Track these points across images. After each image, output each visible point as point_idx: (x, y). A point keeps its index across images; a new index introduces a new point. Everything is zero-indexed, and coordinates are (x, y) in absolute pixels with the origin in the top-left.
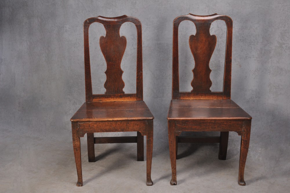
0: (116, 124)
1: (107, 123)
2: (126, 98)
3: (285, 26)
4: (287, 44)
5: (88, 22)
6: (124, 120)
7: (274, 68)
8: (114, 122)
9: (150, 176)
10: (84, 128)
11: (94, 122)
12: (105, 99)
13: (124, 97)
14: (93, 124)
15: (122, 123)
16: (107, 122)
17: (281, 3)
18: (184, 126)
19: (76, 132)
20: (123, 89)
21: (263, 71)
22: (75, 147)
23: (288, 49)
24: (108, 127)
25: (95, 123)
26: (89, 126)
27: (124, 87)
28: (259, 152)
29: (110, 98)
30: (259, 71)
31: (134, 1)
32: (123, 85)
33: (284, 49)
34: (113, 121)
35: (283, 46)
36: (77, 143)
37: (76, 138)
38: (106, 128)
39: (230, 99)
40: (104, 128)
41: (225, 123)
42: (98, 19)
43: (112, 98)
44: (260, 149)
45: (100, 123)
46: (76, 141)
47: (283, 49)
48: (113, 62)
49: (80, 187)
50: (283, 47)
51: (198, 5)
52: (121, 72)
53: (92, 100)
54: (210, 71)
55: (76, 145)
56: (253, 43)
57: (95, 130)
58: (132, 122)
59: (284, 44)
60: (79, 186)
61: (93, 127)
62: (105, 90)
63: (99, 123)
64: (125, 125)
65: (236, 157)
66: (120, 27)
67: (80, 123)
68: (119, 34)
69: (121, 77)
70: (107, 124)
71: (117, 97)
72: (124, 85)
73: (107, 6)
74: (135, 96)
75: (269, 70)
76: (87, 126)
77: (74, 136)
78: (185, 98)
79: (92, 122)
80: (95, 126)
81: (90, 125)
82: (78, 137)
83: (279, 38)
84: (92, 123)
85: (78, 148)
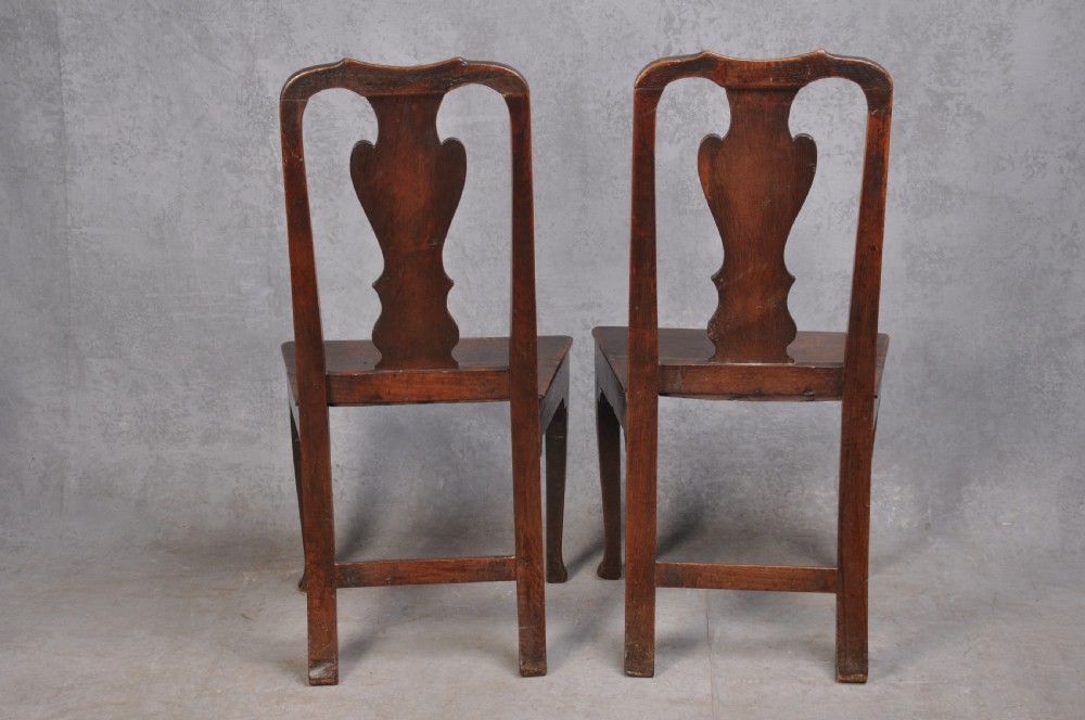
3: (949, 29)
4: (961, 98)
7: (919, 186)
23: (965, 114)
33: (953, 114)
35: (949, 103)
47: (948, 115)
50: (947, 109)
59: (950, 96)
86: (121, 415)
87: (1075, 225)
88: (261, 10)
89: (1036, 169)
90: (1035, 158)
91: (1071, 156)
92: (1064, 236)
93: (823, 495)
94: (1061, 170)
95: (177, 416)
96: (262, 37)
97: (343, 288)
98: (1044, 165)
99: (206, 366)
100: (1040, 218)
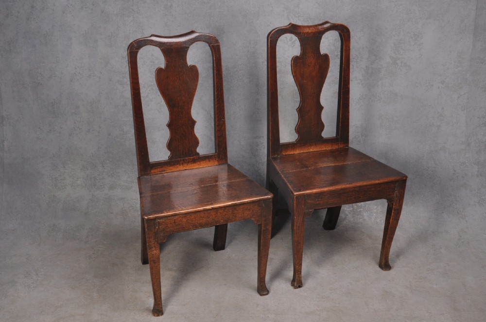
0: (217, 213)
1: (202, 214)
2: (201, 162)
3: (399, 33)
4: (403, 60)
5: (136, 45)
6: (230, 205)
7: (386, 93)
9: (265, 281)
10: (167, 226)
11: (182, 215)
12: (171, 168)
13: (200, 161)
14: (180, 218)
15: (226, 210)
17: (393, 2)
18: (318, 201)
19: (154, 234)
20: (196, 148)
21: (370, 99)
22: (152, 259)
23: (404, 66)
24: (204, 220)
25: (184, 216)
26: (175, 222)
27: (198, 146)
29: (178, 166)
30: (365, 98)
31: (169, 4)
32: (196, 142)
33: (399, 66)
34: (213, 209)
35: (398, 62)
36: (155, 251)
37: (154, 243)
38: (201, 221)
39: (348, 146)
40: (199, 222)
41: (373, 189)
42: (152, 41)
43: (181, 165)
44: (375, 207)
45: (192, 215)
46: (154, 249)
48: (180, 107)
49: (161, 317)
50: (397, 64)
51: (272, 7)
52: (193, 123)
53: (150, 171)
54: (322, 108)
55: (153, 255)
56: (355, 60)
57: (184, 227)
58: (242, 207)
59: (399, 59)
60: (158, 316)
61: (181, 223)
62: (168, 153)
64: (231, 212)
65: (345, 223)
66: (187, 51)
67: (160, 219)
68: (187, 63)
69: (194, 131)
71: (188, 162)
72: (198, 143)
73: (124, 13)
74: (215, 158)
75: (378, 97)
76: (171, 223)
77: (151, 242)
78: (288, 153)
80: (184, 220)
82: (156, 243)
83: (391, 51)
84: (180, 217)
85: (157, 260)
86: (78, 179)
87: (443, 108)
88: (131, 21)
89: (429, 87)
90: (429, 83)
91: (442, 82)
92: (438, 112)
93: (348, 210)
94: (439, 88)
95: (100, 179)
96: (132, 32)
97: (163, 129)
98: (432, 86)
99: (111, 160)
100: (430, 106)
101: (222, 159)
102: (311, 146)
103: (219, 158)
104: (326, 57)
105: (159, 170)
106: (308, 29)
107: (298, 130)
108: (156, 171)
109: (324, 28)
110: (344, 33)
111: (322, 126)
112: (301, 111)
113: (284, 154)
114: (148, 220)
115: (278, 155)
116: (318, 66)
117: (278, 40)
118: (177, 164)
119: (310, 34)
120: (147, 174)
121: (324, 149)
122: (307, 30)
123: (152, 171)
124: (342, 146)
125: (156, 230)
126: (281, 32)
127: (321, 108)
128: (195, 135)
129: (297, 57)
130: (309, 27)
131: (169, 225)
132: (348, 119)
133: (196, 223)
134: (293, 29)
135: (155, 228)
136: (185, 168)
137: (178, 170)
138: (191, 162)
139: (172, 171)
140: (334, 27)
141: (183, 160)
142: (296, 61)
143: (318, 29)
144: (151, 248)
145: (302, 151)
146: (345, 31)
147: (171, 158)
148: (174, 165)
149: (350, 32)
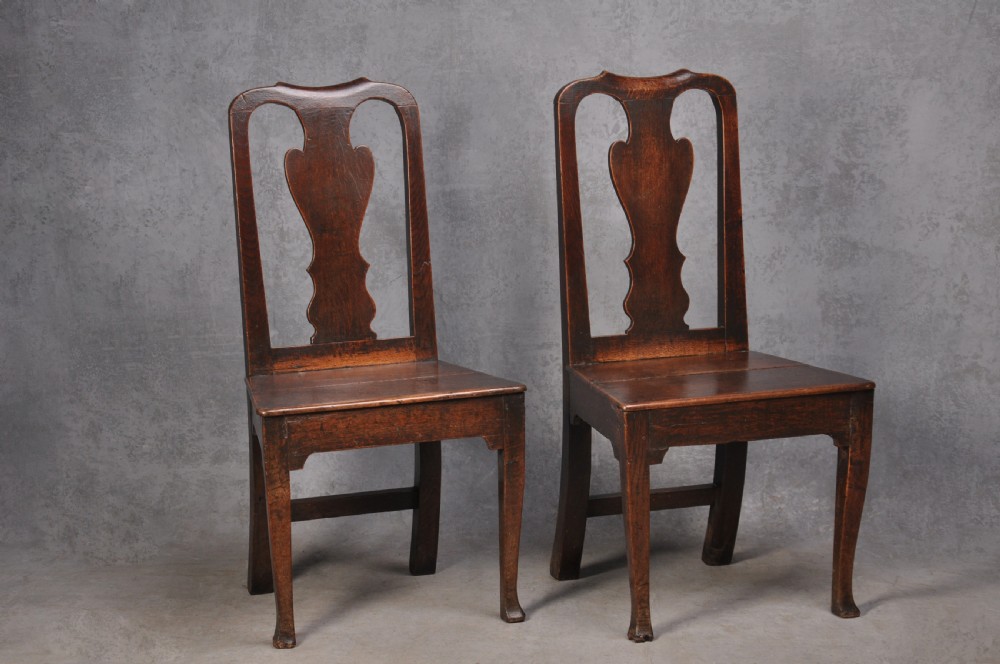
0: (409, 416)
2: (381, 353)
3: (853, 110)
4: (865, 168)
7: (831, 242)
8: (400, 409)
9: (515, 590)
10: (306, 437)
11: (336, 414)
12: (316, 361)
13: (377, 351)
14: (334, 421)
15: (428, 410)
16: (378, 412)
17: (835, 43)
19: (279, 451)
20: (369, 322)
22: (274, 507)
23: (869, 182)
24: (383, 429)
25: (340, 417)
26: (322, 429)
27: (374, 317)
28: (814, 509)
29: (331, 357)
32: (370, 311)
33: (858, 182)
34: (398, 405)
35: (854, 172)
36: (281, 490)
37: (279, 473)
38: (376, 431)
39: (746, 349)
40: (371, 433)
43: (338, 357)
44: (816, 501)
46: (279, 483)
47: (854, 182)
48: (334, 232)
50: (853, 177)
52: (363, 267)
53: (272, 365)
54: (681, 258)
55: (277, 498)
57: (341, 442)
58: (460, 407)
59: (855, 166)
61: (334, 430)
63: (355, 417)
64: (437, 417)
67: (291, 419)
69: (364, 284)
70: (378, 417)
71: (353, 351)
72: (373, 311)
76: (314, 430)
77: (273, 468)
78: (610, 357)
79: (330, 415)
80: (342, 425)
81: (325, 426)
82: (283, 472)
83: (837, 149)
84: (332, 418)
85: (284, 511)
86: (144, 439)
87: (965, 276)
89: (931, 229)
90: (929, 219)
91: (959, 217)
92: (956, 286)
94: (952, 229)
95: (193, 440)
98: (937, 225)
99: (219, 397)
100: (935, 270)
101: (425, 349)
102: (661, 344)
103: (418, 345)
104: (685, 146)
105: (290, 363)
106: (641, 84)
107: (631, 306)
108: (284, 366)
109: (677, 83)
110: (723, 94)
111: (682, 301)
112: (634, 263)
113: (601, 360)
114: (269, 418)
115: (588, 361)
116: (667, 165)
117: (577, 105)
118: (329, 354)
119: (647, 94)
120: (266, 372)
121: (692, 353)
122: (640, 87)
123: (276, 366)
124: (732, 348)
125: (284, 442)
126: (585, 88)
127: (678, 259)
128: (366, 293)
129: (620, 144)
130: (645, 80)
131: (310, 434)
132: (743, 286)
133: (367, 436)
134: (610, 84)
135: (282, 437)
136: (344, 364)
137: (330, 367)
138: (360, 350)
139: (318, 368)
140: (700, 81)
141: (342, 346)
142: (618, 152)
143: (664, 84)
144: (272, 482)
145: (641, 356)
146: (724, 90)
147: (316, 339)
148: (322, 355)
149: (734, 93)
